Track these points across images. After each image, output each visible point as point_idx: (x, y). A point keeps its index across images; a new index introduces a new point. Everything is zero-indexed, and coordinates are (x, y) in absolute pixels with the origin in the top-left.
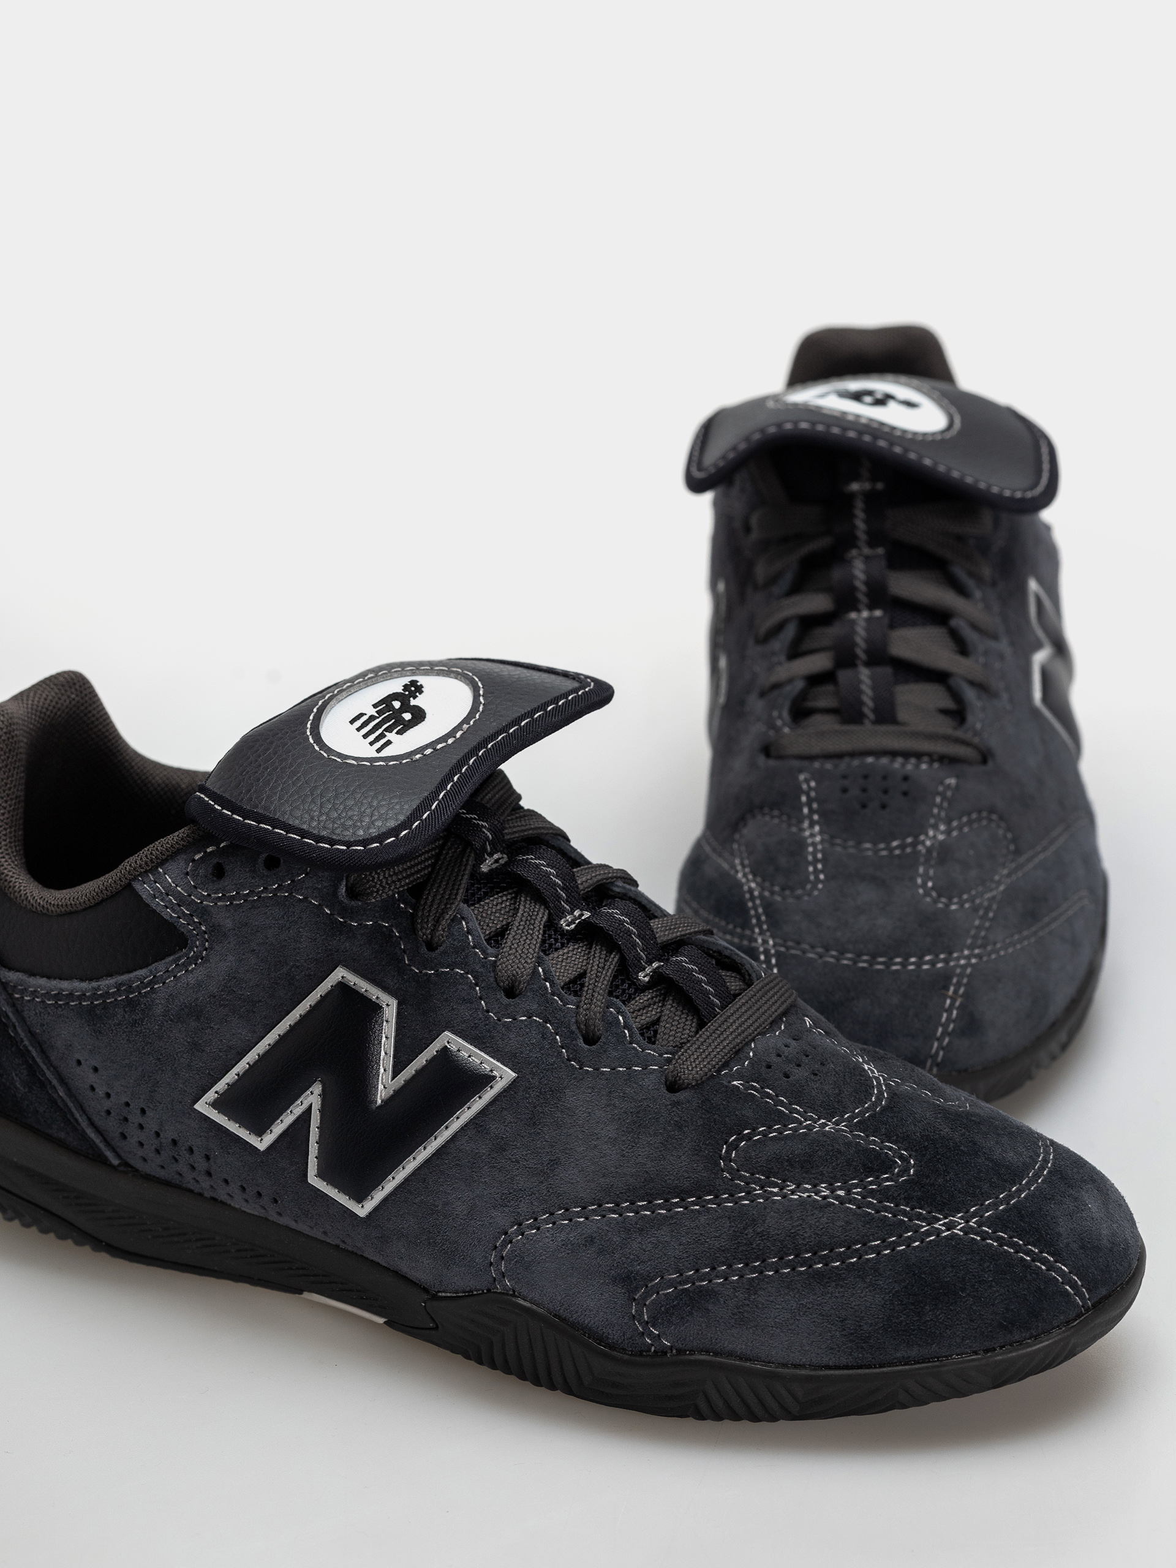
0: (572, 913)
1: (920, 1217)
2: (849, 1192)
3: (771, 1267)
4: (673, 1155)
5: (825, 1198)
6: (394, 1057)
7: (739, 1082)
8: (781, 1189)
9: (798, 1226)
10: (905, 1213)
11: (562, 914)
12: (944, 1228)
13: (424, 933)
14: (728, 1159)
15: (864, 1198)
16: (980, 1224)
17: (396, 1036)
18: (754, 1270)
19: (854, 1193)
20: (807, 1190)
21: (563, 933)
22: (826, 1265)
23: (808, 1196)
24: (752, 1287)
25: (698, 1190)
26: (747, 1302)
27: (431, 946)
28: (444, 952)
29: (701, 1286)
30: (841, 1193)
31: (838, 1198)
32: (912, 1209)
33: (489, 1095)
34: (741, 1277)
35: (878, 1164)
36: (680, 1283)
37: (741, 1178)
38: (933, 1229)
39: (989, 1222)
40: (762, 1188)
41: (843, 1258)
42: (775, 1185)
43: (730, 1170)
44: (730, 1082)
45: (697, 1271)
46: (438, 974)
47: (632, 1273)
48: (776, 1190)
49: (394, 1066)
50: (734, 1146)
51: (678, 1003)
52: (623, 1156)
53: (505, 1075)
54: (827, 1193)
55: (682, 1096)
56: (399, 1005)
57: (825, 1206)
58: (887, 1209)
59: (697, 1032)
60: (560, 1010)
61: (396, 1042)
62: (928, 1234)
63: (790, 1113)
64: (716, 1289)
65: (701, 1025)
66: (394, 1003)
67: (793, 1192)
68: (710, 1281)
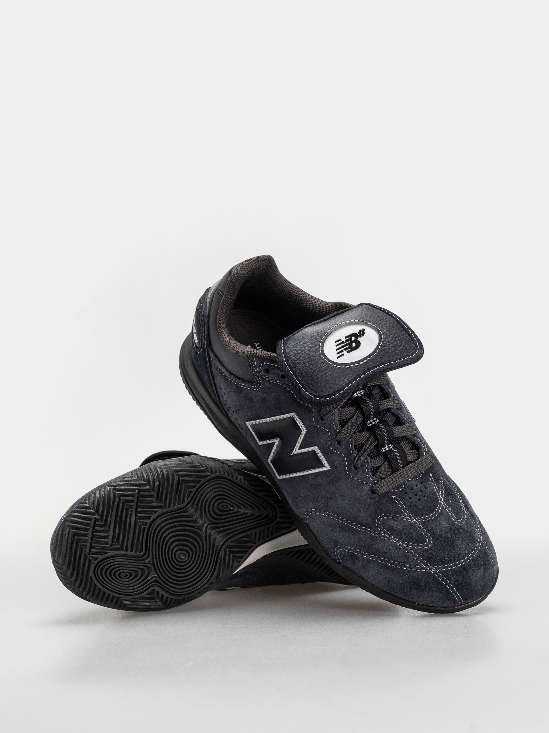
0: (373, 419)
1: (424, 563)
2: (407, 546)
3: (376, 558)
4: (363, 513)
5: (400, 545)
6: (301, 444)
7: (394, 496)
8: (389, 536)
9: (388, 551)
10: (420, 560)
11: (369, 419)
12: (429, 569)
13: (322, 414)
14: (379, 520)
15: (411, 550)
16: (439, 572)
17: (303, 439)
18: (371, 557)
19: (409, 547)
20: (396, 540)
21: (366, 426)
22: (391, 565)
23: (395, 542)
24: (369, 561)
25: (367, 526)
26: (366, 564)
27: (322, 419)
28: (325, 423)
29: (355, 554)
30: (405, 546)
31: (403, 547)
32: (423, 559)
33: (321, 470)
34: (367, 557)
35: (421, 540)
36: (350, 550)
37: (380, 528)
38: (425, 568)
39: (442, 572)
40: (384, 533)
41: (396, 565)
42: (388, 535)
43: (378, 524)
44: (391, 495)
45: (356, 549)
46: (320, 428)
47: (338, 541)
48: (388, 536)
49: (300, 446)
50: (382, 517)
51: (389, 463)
52: (350, 506)
53: (327, 467)
54: (401, 544)
55: (375, 496)
56: (307, 432)
57: (398, 548)
58: (415, 556)
59: (390, 475)
60: (351, 455)
61: (302, 441)
62: (423, 569)
63: (404, 512)
64: (359, 557)
65: (393, 473)
66: (305, 431)
67: (392, 539)
68: (358, 554)
